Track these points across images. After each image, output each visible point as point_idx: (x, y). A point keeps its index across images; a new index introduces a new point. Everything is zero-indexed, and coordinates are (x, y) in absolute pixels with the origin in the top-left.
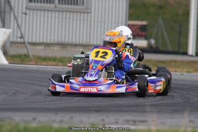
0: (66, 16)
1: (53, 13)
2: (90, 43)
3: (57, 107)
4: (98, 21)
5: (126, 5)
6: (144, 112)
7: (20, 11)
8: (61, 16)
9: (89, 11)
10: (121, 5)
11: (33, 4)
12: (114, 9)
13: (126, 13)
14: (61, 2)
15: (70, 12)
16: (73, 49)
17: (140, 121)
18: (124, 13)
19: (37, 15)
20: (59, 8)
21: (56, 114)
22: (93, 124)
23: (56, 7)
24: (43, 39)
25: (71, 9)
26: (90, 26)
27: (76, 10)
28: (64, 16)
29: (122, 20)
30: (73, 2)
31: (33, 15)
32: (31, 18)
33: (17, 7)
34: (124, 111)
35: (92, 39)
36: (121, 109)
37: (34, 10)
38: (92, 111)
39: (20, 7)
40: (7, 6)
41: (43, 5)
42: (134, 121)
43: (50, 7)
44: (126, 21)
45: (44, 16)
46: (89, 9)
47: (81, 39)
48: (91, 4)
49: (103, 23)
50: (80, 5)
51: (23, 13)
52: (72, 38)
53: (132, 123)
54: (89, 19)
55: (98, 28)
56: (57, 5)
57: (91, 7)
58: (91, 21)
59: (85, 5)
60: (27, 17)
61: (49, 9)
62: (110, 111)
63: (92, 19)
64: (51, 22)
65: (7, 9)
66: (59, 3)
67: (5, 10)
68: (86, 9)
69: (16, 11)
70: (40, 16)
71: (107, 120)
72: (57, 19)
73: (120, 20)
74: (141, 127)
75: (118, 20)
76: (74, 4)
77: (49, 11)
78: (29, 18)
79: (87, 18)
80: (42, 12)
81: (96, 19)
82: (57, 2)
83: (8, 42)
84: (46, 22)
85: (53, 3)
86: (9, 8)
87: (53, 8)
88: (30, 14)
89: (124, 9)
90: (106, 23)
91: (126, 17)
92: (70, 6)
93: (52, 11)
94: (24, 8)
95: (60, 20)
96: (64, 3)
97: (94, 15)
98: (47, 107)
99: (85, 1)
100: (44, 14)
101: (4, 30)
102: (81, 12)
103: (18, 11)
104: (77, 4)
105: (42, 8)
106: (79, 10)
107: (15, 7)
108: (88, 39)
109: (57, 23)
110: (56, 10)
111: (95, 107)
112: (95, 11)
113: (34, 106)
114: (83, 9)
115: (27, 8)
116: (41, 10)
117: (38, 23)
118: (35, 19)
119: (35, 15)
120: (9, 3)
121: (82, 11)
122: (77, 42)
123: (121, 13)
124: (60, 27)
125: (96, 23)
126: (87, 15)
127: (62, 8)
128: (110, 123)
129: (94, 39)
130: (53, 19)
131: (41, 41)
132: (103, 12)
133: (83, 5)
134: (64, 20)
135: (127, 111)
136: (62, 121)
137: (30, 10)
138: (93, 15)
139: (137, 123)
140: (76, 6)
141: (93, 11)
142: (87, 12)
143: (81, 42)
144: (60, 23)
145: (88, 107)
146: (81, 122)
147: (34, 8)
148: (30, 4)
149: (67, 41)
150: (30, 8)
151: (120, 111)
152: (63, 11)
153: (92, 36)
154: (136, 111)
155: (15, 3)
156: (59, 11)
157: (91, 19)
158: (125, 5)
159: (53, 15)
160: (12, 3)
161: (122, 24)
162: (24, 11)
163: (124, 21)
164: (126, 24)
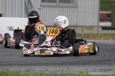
0: (64, 10)
1: (56, 8)
2: (78, 25)
3: (60, 62)
4: (82, 12)
5: (99, 3)
6: (111, 64)
7: (37, 8)
8: (60, 10)
10: (95, 3)
11: (44, 4)
12: (91, 5)
13: (98, 7)
14: (60, 2)
15: (66, 7)
17: (108, 70)
18: (97, 7)
19: (47, 10)
20: (60, 5)
21: (59, 66)
22: (81, 72)
23: (57, 5)
24: (51, 23)
25: (66, 5)
26: (78, 15)
27: (69, 6)
28: (62, 10)
29: (96, 11)
30: (67, 1)
31: (44, 9)
32: (43, 11)
33: (35, 5)
34: (99, 64)
35: (79, 23)
37: (45, 7)
38: (80, 64)
39: (37, 5)
40: (29, 5)
41: (50, 4)
42: (105, 70)
43: (54, 5)
44: (98, 11)
45: (51, 10)
46: (77, 5)
48: (78, 2)
49: (85, 13)
50: (71, 3)
51: (38, 9)
53: (103, 71)
54: (77, 11)
55: (82, 16)
56: (58, 4)
57: (78, 4)
59: (74, 3)
60: (41, 11)
61: (54, 6)
62: (91, 64)
63: (79, 11)
64: (55, 14)
65: (30, 7)
66: (59, 2)
67: (28, 7)
68: (75, 5)
69: (35, 7)
70: (49, 10)
71: (89, 69)
73: (95, 11)
74: (109, 73)
75: (94, 11)
76: (68, 3)
77: (53, 7)
78: (42, 11)
80: (50, 8)
81: (81, 11)
82: (58, 2)
84: (52, 13)
85: (56, 2)
86: (30, 6)
87: (56, 5)
88: (42, 9)
89: (97, 5)
90: (87, 13)
91: (98, 9)
92: (66, 4)
93: (55, 7)
94: (39, 6)
95: (60, 12)
96: (62, 2)
97: (80, 9)
98: (54, 63)
99: (74, 1)
100: (51, 9)
102: (72, 7)
103: (36, 7)
104: (70, 3)
105: (50, 6)
106: (71, 6)
107: (34, 5)
108: (77, 23)
110: (57, 7)
111: (82, 62)
112: (80, 6)
113: (46, 62)
114: (73, 5)
115: (41, 6)
116: (49, 7)
117: (48, 14)
118: (45, 12)
119: (46, 9)
120: (30, 3)
121: (73, 6)
123: (95, 7)
125: (81, 13)
126: (76, 9)
127: (61, 5)
128: (90, 71)
129: (80, 23)
130: (56, 12)
131: (49, 24)
132: (85, 7)
133: (73, 3)
134: (62, 12)
135: (101, 64)
136: (62, 71)
137: (43, 7)
139: (106, 71)
140: (69, 4)
141: (79, 7)
142: (76, 7)
143: (73, 25)
145: (77, 62)
146: (74, 70)
147: (45, 6)
148: (43, 3)
150: (43, 6)
151: (96, 64)
152: (62, 7)
154: (106, 64)
155: (34, 3)
156: (60, 7)
157: (78, 11)
158: (97, 3)
160: (32, 3)
161: (96, 13)
162: (39, 8)
163: (97, 11)
164: (98, 13)
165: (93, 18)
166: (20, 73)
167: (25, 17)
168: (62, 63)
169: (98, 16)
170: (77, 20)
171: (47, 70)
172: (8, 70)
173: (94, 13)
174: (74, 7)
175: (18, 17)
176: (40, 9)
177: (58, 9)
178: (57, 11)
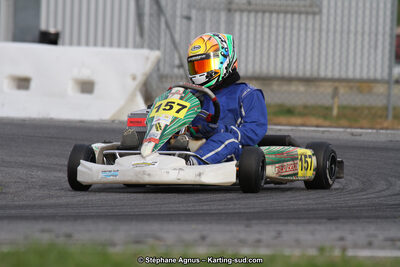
0: (270, 22)
1: (245, 15)
2: (318, 73)
3: (252, 210)
4: (335, 32)
7: (178, 13)
8: (259, 21)
9: (317, 10)
13: (392, 13)
15: (278, 12)
16: (285, 88)
18: (388, 13)
19: (211, 21)
20: (257, 5)
21: (247, 226)
23: (249, 3)
26: (320, 42)
27: (289, 9)
28: (267, 22)
29: (384, 28)
31: (204, 20)
32: (200, 27)
34: (387, 218)
35: (323, 67)
36: (380, 213)
37: (204, 9)
38: (322, 218)
39: (179, 5)
43: (237, 4)
44: (392, 29)
46: (317, 6)
47: (301, 67)
49: (345, 35)
51: (183, 17)
52: (283, 65)
54: (317, 26)
55: (334, 46)
57: (321, 2)
58: (321, 31)
60: (192, 26)
61: (236, 7)
62: (358, 218)
63: (324, 26)
68: (311, 6)
69: (168, 11)
72: (252, 28)
73: (380, 28)
75: (377, 28)
78: (196, 26)
79: (313, 25)
80: (223, 13)
81: (331, 26)
83: (155, 76)
86: (156, 8)
87: (244, 5)
88: (196, 19)
89: (389, 5)
90: (352, 36)
91: (392, 21)
92: (278, 1)
93: (242, 11)
94: (185, 6)
95: (259, 29)
97: (328, 18)
101: (145, 52)
102: (300, 13)
103: (174, 12)
106: (296, 9)
107: (167, 5)
108: (316, 67)
109: (251, 36)
110: (249, 9)
112: (328, 11)
113: (205, 207)
114: (305, 6)
115: (190, 6)
116: (220, 10)
118: (207, 28)
119: (207, 20)
121: (303, 9)
122: (293, 74)
123: (381, 13)
124: (258, 44)
125: (331, 34)
126: (314, 18)
127: (263, 5)
129: (326, 67)
132: (346, 12)
134: (266, 29)
137: (197, 9)
138: (324, 18)
140: (290, 2)
141: (325, 11)
142: (313, 10)
143: (301, 74)
144: (259, 36)
145: (313, 210)
146: (298, 242)
147: (204, 6)
149: (272, 72)
150: (198, 6)
151: (378, 217)
152: (264, 12)
153: (323, 60)
156: (257, 12)
157: (320, 25)
159: (245, 20)
161: (384, 35)
162: (185, 13)
163: (388, 29)
164: (391, 36)
165: (372, 51)
166: (112, 250)
167: (136, 46)
168: (259, 212)
169: (391, 44)
170: (316, 60)
171: (203, 238)
172: (69, 236)
173: (376, 35)
174: (307, 13)
175: (111, 45)
176: (189, 18)
177: (252, 20)
178: (248, 26)
